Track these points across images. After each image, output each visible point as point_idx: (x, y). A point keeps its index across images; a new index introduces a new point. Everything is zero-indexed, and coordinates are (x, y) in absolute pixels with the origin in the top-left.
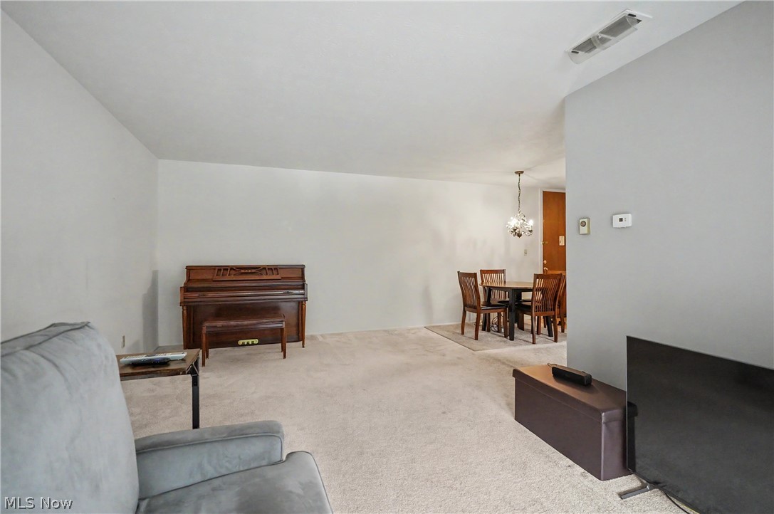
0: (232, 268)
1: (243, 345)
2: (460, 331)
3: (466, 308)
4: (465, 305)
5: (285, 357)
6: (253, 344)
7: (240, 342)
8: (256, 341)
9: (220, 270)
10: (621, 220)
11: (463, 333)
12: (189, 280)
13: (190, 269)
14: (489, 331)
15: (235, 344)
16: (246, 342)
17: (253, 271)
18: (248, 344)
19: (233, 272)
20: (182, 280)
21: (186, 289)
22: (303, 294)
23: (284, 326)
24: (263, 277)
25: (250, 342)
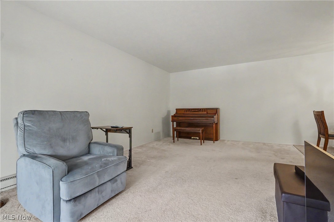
0: (189, 109)
1: (193, 139)
3: (320, 135)
4: (320, 133)
5: (201, 145)
7: (192, 138)
8: (198, 138)
9: (185, 110)
12: (176, 113)
13: (177, 110)
15: (190, 138)
16: (194, 138)
17: (197, 110)
18: (195, 139)
19: (189, 111)
22: (213, 120)
24: (200, 113)
25: (196, 138)
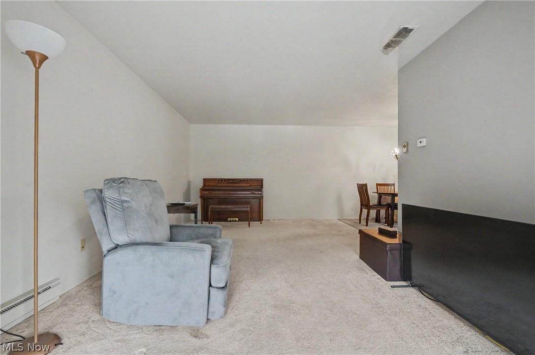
0: (225, 180)
1: (230, 221)
2: (358, 222)
3: (362, 207)
4: (362, 205)
5: (249, 227)
6: (235, 221)
7: (229, 219)
8: (237, 219)
9: (219, 181)
10: (421, 142)
11: (360, 223)
12: (204, 185)
13: (205, 180)
14: (379, 222)
15: (226, 220)
16: (232, 219)
17: (236, 181)
18: (233, 221)
19: (226, 182)
20: (201, 185)
21: (202, 190)
22: (261, 194)
23: (249, 210)
24: (241, 185)
25: (234, 219)
